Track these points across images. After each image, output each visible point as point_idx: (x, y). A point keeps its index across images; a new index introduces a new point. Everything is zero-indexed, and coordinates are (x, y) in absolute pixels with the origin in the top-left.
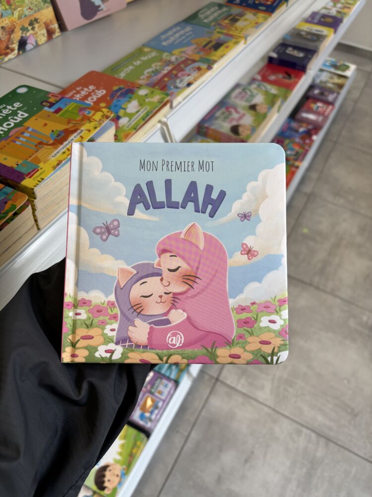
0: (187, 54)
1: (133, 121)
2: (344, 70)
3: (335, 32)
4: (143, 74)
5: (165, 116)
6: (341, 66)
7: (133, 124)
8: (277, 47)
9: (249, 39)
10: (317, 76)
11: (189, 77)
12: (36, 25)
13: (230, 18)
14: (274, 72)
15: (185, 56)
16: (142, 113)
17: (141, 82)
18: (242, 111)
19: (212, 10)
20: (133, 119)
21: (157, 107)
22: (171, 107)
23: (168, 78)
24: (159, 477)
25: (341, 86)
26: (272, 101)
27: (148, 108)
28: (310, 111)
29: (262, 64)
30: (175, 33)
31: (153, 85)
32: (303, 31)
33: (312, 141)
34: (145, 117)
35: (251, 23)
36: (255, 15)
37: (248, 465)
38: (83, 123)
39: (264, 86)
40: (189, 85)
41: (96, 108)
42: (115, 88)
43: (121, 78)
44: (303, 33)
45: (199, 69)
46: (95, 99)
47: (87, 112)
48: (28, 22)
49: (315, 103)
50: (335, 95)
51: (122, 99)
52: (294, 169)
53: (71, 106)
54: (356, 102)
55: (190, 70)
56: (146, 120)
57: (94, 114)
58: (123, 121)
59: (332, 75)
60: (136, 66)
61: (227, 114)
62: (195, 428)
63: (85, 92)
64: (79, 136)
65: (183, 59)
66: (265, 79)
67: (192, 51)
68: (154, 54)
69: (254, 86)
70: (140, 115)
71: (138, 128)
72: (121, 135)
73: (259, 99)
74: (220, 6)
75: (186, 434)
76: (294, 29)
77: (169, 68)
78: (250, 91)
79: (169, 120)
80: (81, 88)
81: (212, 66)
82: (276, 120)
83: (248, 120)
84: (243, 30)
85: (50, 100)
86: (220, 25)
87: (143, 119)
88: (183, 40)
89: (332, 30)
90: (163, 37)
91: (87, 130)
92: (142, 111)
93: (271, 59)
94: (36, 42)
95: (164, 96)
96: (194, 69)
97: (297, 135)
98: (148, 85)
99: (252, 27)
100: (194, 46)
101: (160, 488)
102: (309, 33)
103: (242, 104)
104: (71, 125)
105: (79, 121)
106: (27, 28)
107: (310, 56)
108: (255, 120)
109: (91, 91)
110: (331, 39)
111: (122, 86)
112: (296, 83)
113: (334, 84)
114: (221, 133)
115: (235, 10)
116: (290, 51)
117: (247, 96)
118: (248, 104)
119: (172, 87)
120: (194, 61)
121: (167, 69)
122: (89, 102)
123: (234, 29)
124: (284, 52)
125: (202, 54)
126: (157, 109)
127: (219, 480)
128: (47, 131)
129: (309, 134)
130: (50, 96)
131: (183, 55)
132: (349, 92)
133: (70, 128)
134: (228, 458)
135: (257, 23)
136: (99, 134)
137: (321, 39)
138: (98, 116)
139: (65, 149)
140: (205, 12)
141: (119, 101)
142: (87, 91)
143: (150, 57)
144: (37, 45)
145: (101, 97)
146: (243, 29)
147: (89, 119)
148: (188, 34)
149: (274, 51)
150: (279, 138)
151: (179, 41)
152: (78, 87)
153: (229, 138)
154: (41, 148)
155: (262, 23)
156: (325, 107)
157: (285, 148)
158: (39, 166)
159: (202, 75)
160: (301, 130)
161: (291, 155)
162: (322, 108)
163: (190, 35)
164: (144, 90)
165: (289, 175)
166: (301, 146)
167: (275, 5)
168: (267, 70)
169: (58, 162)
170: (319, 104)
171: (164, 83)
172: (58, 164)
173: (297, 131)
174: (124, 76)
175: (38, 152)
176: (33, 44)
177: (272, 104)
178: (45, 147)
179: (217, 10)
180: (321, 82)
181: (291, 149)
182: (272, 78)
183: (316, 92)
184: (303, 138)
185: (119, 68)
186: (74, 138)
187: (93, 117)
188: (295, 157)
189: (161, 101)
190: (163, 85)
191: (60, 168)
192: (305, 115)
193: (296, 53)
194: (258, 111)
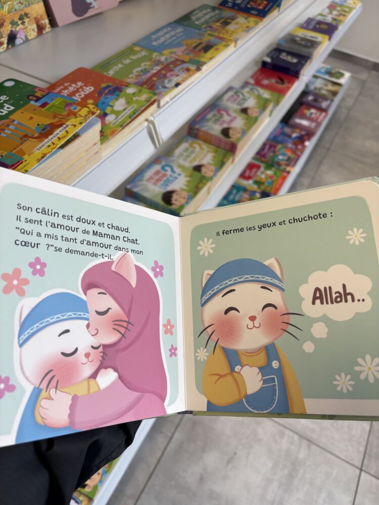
0: (177, 55)
1: (120, 119)
2: (338, 78)
3: (330, 39)
4: (131, 72)
5: (152, 115)
6: (336, 73)
7: (120, 121)
8: (271, 52)
9: (240, 43)
10: (311, 82)
11: (178, 78)
12: (26, 20)
13: (222, 20)
14: (268, 76)
15: (174, 57)
16: (129, 111)
17: (129, 80)
18: (234, 115)
19: (204, 12)
20: (120, 117)
21: (144, 105)
22: (159, 106)
23: (157, 78)
25: (335, 94)
26: (263, 105)
27: (136, 106)
28: (303, 117)
29: (255, 68)
30: (166, 34)
31: (141, 84)
32: (297, 36)
33: (304, 147)
34: (132, 115)
35: (242, 26)
36: (246, 18)
37: (230, 466)
38: (69, 118)
39: (257, 90)
40: (177, 85)
41: (83, 104)
42: (103, 85)
43: (110, 76)
44: (298, 39)
45: (188, 70)
46: (83, 96)
47: (73, 108)
48: (18, 17)
49: (309, 109)
50: (329, 102)
51: (109, 97)
52: (285, 174)
53: (57, 101)
55: (179, 71)
56: (133, 118)
57: (80, 110)
58: (110, 118)
59: (326, 82)
60: (126, 65)
61: (218, 116)
62: (179, 429)
63: (73, 88)
64: (64, 131)
65: (173, 59)
66: (258, 83)
67: (183, 52)
68: (143, 53)
69: (247, 90)
70: (127, 113)
71: (124, 126)
72: (107, 132)
73: (251, 103)
74: (214, 9)
75: (170, 434)
77: (158, 68)
78: (242, 94)
79: (156, 119)
80: (69, 84)
81: (201, 68)
82: (268, 124)
83: (239, 123)
84: (234, 34)
85: (36, 94)
86: (211, 27)
87: (130, 117)
88: (175, 40)
89: (327, 37)
90: (154, 37)
91: (73, 125)
92: (129, 109)
93: (264, 64)
94: (26, 37)
95: (152, 95)
96: (183, 70)
97: (289, 140)
98: (136, 84)
99: (243, 31)
100: (185, 48)
101: (141, 488)
102: (303, 39)
103: (233, 106)
104: (57, 119)
105: (64, 116)
106: (17, 22)
107: (303, 62)
108: (246, 124)
109: (79, 87)
110: (325, 46)
111: (110, 84)
112: (288, 89)
113: (328, 91)
114: (212, 135)
115: (228, 13)
117: (239, 99)
118: (239, 107)
119: (160, 87)
120: (183, 62)
121: (156, 69)
122: (77, 98)
123: (224, 32)
124: (278, 57)
125: (191, 55)
126: (144, 108)
127: (202, 480)
128: (32, 125)
129: (301, 140)
130: (37, 90)
131: (173, 55)
132: (343, 100)
133: (55, 122)
134: (211, 459)
135: (248, 27)
136: (85, 130)
137: (315, 46)
138: (84, 111)
139: (50, 143)
140: (196, 14)
141: (107, 98)
142: (75, 87)
143: (140, 56)
144: (27, 40)
145: (89, 94)
146: (233, 32)
147: (75, 115)
148: (178, 35)
149: (268, 55)
150: (272, 143)
151: (170, 40)
152: (66, 83)
153: (220, 140)
154: (26, 141)
155: (252, 28)
156: (319, 113)
157: (277, 153)
158: (23, 159)
159: (190, 76)
160: (294, 135)
161: (282, 160)
162: (315, 114)
163: (181, 37)
164: (133, 88)
165: (280, 180)
166: (293, 152)
167: (266, 9)
168: (261, 74)
169: (43, 155)
170: (313, 111)
171: (153, 83)
172: (43, 157)
173: (290, 136)
174: (113, 73)
175: (23, 145)
176: (22, 39)
177: (264, 108)
178: (30, 139)
179: (210, 12)
180: (316, 88)
181: (284, 154)
182: (266, 82)
183: (310, 98)
184: (296, 144)
185: (108, 66)
186: (59, 132)
187: (79, 113)
188: (287, 163)
189: (148, 99)
190: (151, 84)
191: (45, 160)
192: (298, 121)
193: (290, 59)
194: (250, 115)
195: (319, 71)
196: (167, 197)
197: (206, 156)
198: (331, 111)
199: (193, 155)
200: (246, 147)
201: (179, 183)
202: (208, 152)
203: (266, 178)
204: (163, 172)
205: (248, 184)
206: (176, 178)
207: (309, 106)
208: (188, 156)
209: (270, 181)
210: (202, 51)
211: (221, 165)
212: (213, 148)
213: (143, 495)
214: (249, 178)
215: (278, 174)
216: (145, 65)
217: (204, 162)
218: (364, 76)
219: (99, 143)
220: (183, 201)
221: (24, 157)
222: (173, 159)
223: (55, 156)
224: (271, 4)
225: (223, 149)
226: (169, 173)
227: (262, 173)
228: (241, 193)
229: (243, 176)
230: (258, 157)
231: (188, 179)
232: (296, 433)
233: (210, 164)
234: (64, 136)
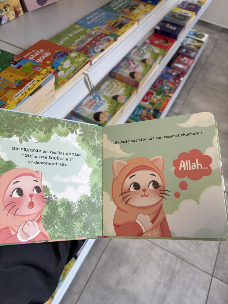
0: (102, 31)
2: (201, 38)
3: (196, 14)
4: (74, 43)
5: (87, 70)
6: (199, 35)
7: (67, 75)
8: (160, 23)
9: (141, 22)
10: (185, 41)
11: (103, 45)
12: (8, 8)
13: (130, 7)
14: (158, 38)
16: (72, 68)
17: (73, 48)
18: (137, 63)
20: (67, 72)
21: (82, 65)
22: (91, 64)
23: (90, 46)
24: (82, 282)
25: (199, 48)
26: (155, 57)
27: (76, 65)
28: (180, 62)
29: (151, 33)
30: (95, 16)
31: (79, 51)
32: (176, 13)
33: (180, 81)
34: (75, 71)
35: (142, 11)
36: (145, 6)
37: (135, 274)
38: (35, 75)
39: (151, 47)
40: (102, 50)
41: (44, 65)
42: (56, 52)
43: (61, 45)
44: (176, 15)
45: (109, 40)
46: (44, 58)
47: (38, 69)
48: (3, 6)
49: (183, 58)
50: (195, 53)
52: (168, 98)
53: (28, 64)
54: (208, 57)
55: (103, 41)
56: (75, 73)
57: (42, 70)
58: (61, 73)
59: (194, 40)
60: (70, 37)
61: (128, 64)
62: (105, 253)
63: (37, 53)
64: (32, 84)
65: (100, 33)
66: (152, 43)
67: (105, 29)
68: (81, 30)
69: (145, 47)
70: (71, 69)
71: (69, 78)
72: (59, 82)
73: (148, 56)
75: (99, 256)
76: (171, 12)
77: (91, 39)
78: (142, 50)
79: (89, 73)
80: (35, 50)
81: (117, 39)
82: (158, 69)
83: (140, 69)
84: (137, 16)
85: (14, 60)
86: (123, 12)
87: (73, 73)
88: (100, 20)
89: (194, 13)
90: (88, 18)
91: (37, 80)
92: (72, 67)
93: (156, 31)
94: (8, 19)
95: (86, 58)
96: (106, 40)
97: (171, 77)
98: (77, 50)
99: (143, 14)
100: (107, 25)
101: (83, 288)
102: (180, 15)
103: (137, 58)
104: (27, 76)
105: (32, 74)
106: (2, 10)
107: (180, 30)
108: (145, 69)
109: (41, 52)
110: (194, 19)
111: (61, 51)
112: (171, 46)
113: (195, 46)
114: (124, 77)
115: (134, 2)
116: (168, 26)
117: (141, 54)
118: (141, 59)
119: (92, 52)
120: (106, 35)
121: (89, 40)
122: (40, 60)
123: (132, 15)
124: (164, 26)
125: (111, 31)
126: (81, 66)
127: (118, 283)
128: (12, 80)
129: (178, 77)
130: (15, 57)
131: (99, 31)
132: (204, 51)
133: (27, 79)
134: (124, 270)
135: (146, 11)
136: (45, 83)
137: (187, 19)
138: (44, 71)
139: (23, 93)
140: (114, 3)
141: (59, 60)
142: (39, 53)
143: (79, 31)
144: (9, 21)
145: (47, 57)
146: (137, 15)
147: (39, 73)
148: (103, 17)
149: (158, 25)
150: (161, 79)
151: (97, 21)
152: (33, 50)
153: (129, 80)
154: (8, 91)
155: (149, 12)
156: (189, 60)
157: (164, 85)
158: (7, 103)
159: (110, 45)
160: (174, 74)
161: (167, 89)
162: (187, 60)
163: (105, 18)
164: (74, 53)
165: (165, 102)
166: (174, 84)
168: (154, 37)
169: (19, 100)
170: (185, 58)
171: (87, 49)
172: (19, 102)
173: (171, 75)
174: (62, 43)
175: (7, 94)
176: (6, 21)
177: (156, 59)
178: (11, 90)
179: (122, 2)
180: (187, 44)
181: (168, 86)
182: (157, 42)
183: (184, 50)
184: (175, 79)
185: (59, 38)
186: (29, 85)
187: (41, 72)
188: (169, 91)
189: (84, 61)
190: (86, 50)
191: (20, 104)
192: (176, 65)
193: (171, 27)
194: (147, 63)
195: (189, 34)
196: (97, 116)
197: (120, 90)
198: (196, 59)
199: (112, 89)
200: (145, 83)
201: (104, 107)
202: (122, 87)
203: (157, 100)
204: (94, 100)
205: (146, 104)
206: (102, 104)
207: (183, 55)
208: (109, 90)
209: (159, 102)
210: (118, 27)
211: (129, 95)
212: (125, 84)
213: (84, 292)
215: (164, 98)
216: (82, 37)
217: (119, 93)
218: (216, 36)
220: (106, 119)
221: (7, 102)
222: (100, 91)
223: (26, 101)
225: (131, 85)
226: (98, 100)
227: (155, 97)
228: (142, 110)
229: (144, 100)
230: (153, 88)
231: (109, 104)
232: (174, 255)
233: (123, 95)
234: (32, 88)
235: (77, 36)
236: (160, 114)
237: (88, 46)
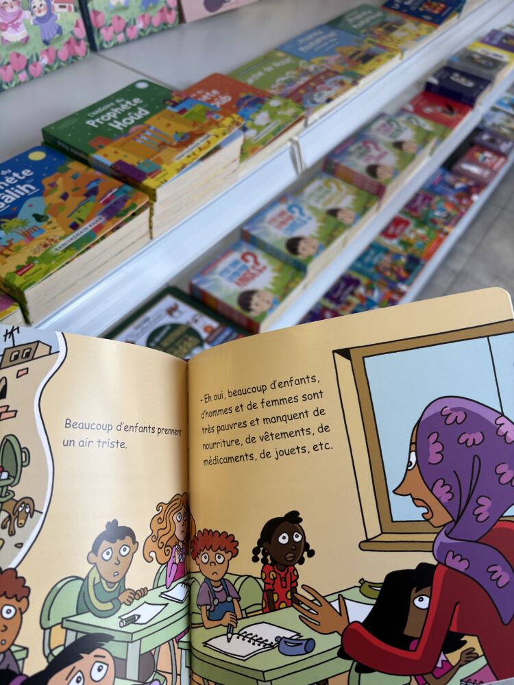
0: (329, 65)
1: (262, 135)
4: (274, 82)
5: (297, 135)
7: (261, 138)
8: (439, 71)
9: (407, 54)
10: (488, 117)
11: (330, 92)
13: (386, 25)
15: (325, 67)
16: (272, 127)
17: (271, 91)
18: (383, 148)
19: (364, 13)
20: (261, 133)
21: (290, 121)
23: (305, 90)
26: (424, 139)
27: (280, 122)
28: (474, 162)
29: (416, 91)
30: (315, 38)
31: (287, 96)
32: (476, 53)
33: (471, 202)
35: (411, 34)
36: (417, 25)
38: (210, 127)
39: (416, 120)
40: (329, 100)
42: (243, 95)
43: (250, 84)
44: (476, 56)
45: (342, 83)
47: (215, 116)
49: (482, 152)
50: (511, 144)
51: (250, 109)
52: (441, 236)
53: (197, 108)
55: (331, 84)
56: (277, 135)
57: (223, 119)
58: (251, 134)
59: (509, 118)
60: (267, 73)
61: (364, 149)
64: (206, 141)
65: (323, 70)
66: (418, 111)
67: (336, 62)
68: (288, 60)
69: (402, 119)
70: (269, 129)
71: (267, 143)
72: (248, 149)
73: (407, 135)
74: (374, 10)
76: (465, 50)
77: (306, 79)
78: (397, 123)
79: (301, 140)
81: (358, 82)
83: (390, 160)
84: (401, 42)
85: (174, 100)
86: (371, 33)
87: (274, 134)
88: (327, 46)
90: (301, 41)
92: (272, 124)
93: (429, 86)
95: (299, 110)
96: (336, 83)
97: (451, 191)
98: (281, 96)
99: (413, 40)
100: (338, 56)
102: (483, 57)
103: (384, 139)
104: (197, 128)
105: (206, 124)
107: (481, 87)
108: (399, 161)
109: (214, 96)
110: (512, 69)
111: (251, 94)
112: (458, 120)
113: (511, 130)
114: (354, 173)
115: (392, 17)
117: (393, 130)
118: (392, 140)
119: (309, 101)
120: (336, 73)
121: (303, 80)
123: (389, 39)
124: (448, 78)
125: (347, 66)
126: (290, 124)
129: (468, 192)
131: (324, 65)
133: (196, 131)
135: (418, 35)
136: (227, 142)
137: (500, 67)
138: (228, 121)
139: (190, 153)
140: (353, 16)
141: (246, 110)
142: (209, 96)
143: (284, 63)
145: (226, 104)
146: (400, 40)
147: (217, 124)
148: (331, 41)
149: (435, 75)
150: (427, 194)
151: (321, 47)
152: (199, 91)
153: (364, 180)
154: (164, 149)
155: (425, 36)
156: (495, 158)
157: (433, 208)
158: (162, 168)
159: (345, 91)
160: (459, 186)
161: (439, 217)
162: (490, 159)
163: (334, 42)
164: (277, 100)
165: (434, 243)
166: (456, 207)
167: (443, 15)
168: (423, 100)
169: (182, 165)
170: (488, 154)
171: (300, 96)
172: (183, 168)
173: (452, 187)
174: (253, 82)
175: (161, 153)
177: (424, 143)
178: (169, 148)
179: (371, 15)
180: (494, 125)
181: (442, 210)
182: (429, 110)
183: (486, 137)
184: (459, 197)
185: (246, 73)
186: (200, 142)
187: (222, 123)
188: (445, 220)
189: (295, 114)
190: (298, 98)
191: (184, 172)
192: (465, 166)
193: (462, 81)
194: (406, 151)
195: (500, 102)
196: (293, 245)
197: (345, 199)
198: (512, 158)
199: (328, 196)
200: (397, 192)
202: (347, 193)
203: (415, 239)
204: (289, 213)
205: (392, 243)
206: (305, 222)
207: (483, 148)
208: (322, 197)
211: (363, 211)
214: (393, 236)
215: (433, 234)
219: (238, 160)
220: (312, 251)
221: (162, 166)
222: (302, 199)
223: (194, 168)
224: (450, 8)
225: (368, 192)
226: (297, 215)
227: (411, 231)
228: (381, 255)
229: (385, 233)
230: (407, 210)
231: (320, 224)
233: (349, 209)
234: (206, 148)
235: (280, 72)
236: (419, 267)
237: (302, 91)
